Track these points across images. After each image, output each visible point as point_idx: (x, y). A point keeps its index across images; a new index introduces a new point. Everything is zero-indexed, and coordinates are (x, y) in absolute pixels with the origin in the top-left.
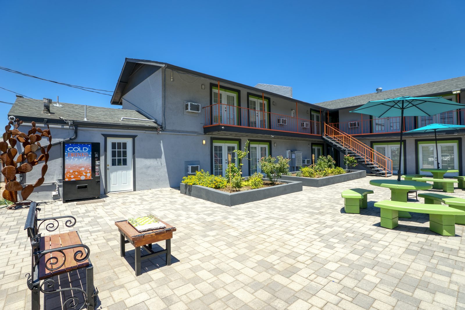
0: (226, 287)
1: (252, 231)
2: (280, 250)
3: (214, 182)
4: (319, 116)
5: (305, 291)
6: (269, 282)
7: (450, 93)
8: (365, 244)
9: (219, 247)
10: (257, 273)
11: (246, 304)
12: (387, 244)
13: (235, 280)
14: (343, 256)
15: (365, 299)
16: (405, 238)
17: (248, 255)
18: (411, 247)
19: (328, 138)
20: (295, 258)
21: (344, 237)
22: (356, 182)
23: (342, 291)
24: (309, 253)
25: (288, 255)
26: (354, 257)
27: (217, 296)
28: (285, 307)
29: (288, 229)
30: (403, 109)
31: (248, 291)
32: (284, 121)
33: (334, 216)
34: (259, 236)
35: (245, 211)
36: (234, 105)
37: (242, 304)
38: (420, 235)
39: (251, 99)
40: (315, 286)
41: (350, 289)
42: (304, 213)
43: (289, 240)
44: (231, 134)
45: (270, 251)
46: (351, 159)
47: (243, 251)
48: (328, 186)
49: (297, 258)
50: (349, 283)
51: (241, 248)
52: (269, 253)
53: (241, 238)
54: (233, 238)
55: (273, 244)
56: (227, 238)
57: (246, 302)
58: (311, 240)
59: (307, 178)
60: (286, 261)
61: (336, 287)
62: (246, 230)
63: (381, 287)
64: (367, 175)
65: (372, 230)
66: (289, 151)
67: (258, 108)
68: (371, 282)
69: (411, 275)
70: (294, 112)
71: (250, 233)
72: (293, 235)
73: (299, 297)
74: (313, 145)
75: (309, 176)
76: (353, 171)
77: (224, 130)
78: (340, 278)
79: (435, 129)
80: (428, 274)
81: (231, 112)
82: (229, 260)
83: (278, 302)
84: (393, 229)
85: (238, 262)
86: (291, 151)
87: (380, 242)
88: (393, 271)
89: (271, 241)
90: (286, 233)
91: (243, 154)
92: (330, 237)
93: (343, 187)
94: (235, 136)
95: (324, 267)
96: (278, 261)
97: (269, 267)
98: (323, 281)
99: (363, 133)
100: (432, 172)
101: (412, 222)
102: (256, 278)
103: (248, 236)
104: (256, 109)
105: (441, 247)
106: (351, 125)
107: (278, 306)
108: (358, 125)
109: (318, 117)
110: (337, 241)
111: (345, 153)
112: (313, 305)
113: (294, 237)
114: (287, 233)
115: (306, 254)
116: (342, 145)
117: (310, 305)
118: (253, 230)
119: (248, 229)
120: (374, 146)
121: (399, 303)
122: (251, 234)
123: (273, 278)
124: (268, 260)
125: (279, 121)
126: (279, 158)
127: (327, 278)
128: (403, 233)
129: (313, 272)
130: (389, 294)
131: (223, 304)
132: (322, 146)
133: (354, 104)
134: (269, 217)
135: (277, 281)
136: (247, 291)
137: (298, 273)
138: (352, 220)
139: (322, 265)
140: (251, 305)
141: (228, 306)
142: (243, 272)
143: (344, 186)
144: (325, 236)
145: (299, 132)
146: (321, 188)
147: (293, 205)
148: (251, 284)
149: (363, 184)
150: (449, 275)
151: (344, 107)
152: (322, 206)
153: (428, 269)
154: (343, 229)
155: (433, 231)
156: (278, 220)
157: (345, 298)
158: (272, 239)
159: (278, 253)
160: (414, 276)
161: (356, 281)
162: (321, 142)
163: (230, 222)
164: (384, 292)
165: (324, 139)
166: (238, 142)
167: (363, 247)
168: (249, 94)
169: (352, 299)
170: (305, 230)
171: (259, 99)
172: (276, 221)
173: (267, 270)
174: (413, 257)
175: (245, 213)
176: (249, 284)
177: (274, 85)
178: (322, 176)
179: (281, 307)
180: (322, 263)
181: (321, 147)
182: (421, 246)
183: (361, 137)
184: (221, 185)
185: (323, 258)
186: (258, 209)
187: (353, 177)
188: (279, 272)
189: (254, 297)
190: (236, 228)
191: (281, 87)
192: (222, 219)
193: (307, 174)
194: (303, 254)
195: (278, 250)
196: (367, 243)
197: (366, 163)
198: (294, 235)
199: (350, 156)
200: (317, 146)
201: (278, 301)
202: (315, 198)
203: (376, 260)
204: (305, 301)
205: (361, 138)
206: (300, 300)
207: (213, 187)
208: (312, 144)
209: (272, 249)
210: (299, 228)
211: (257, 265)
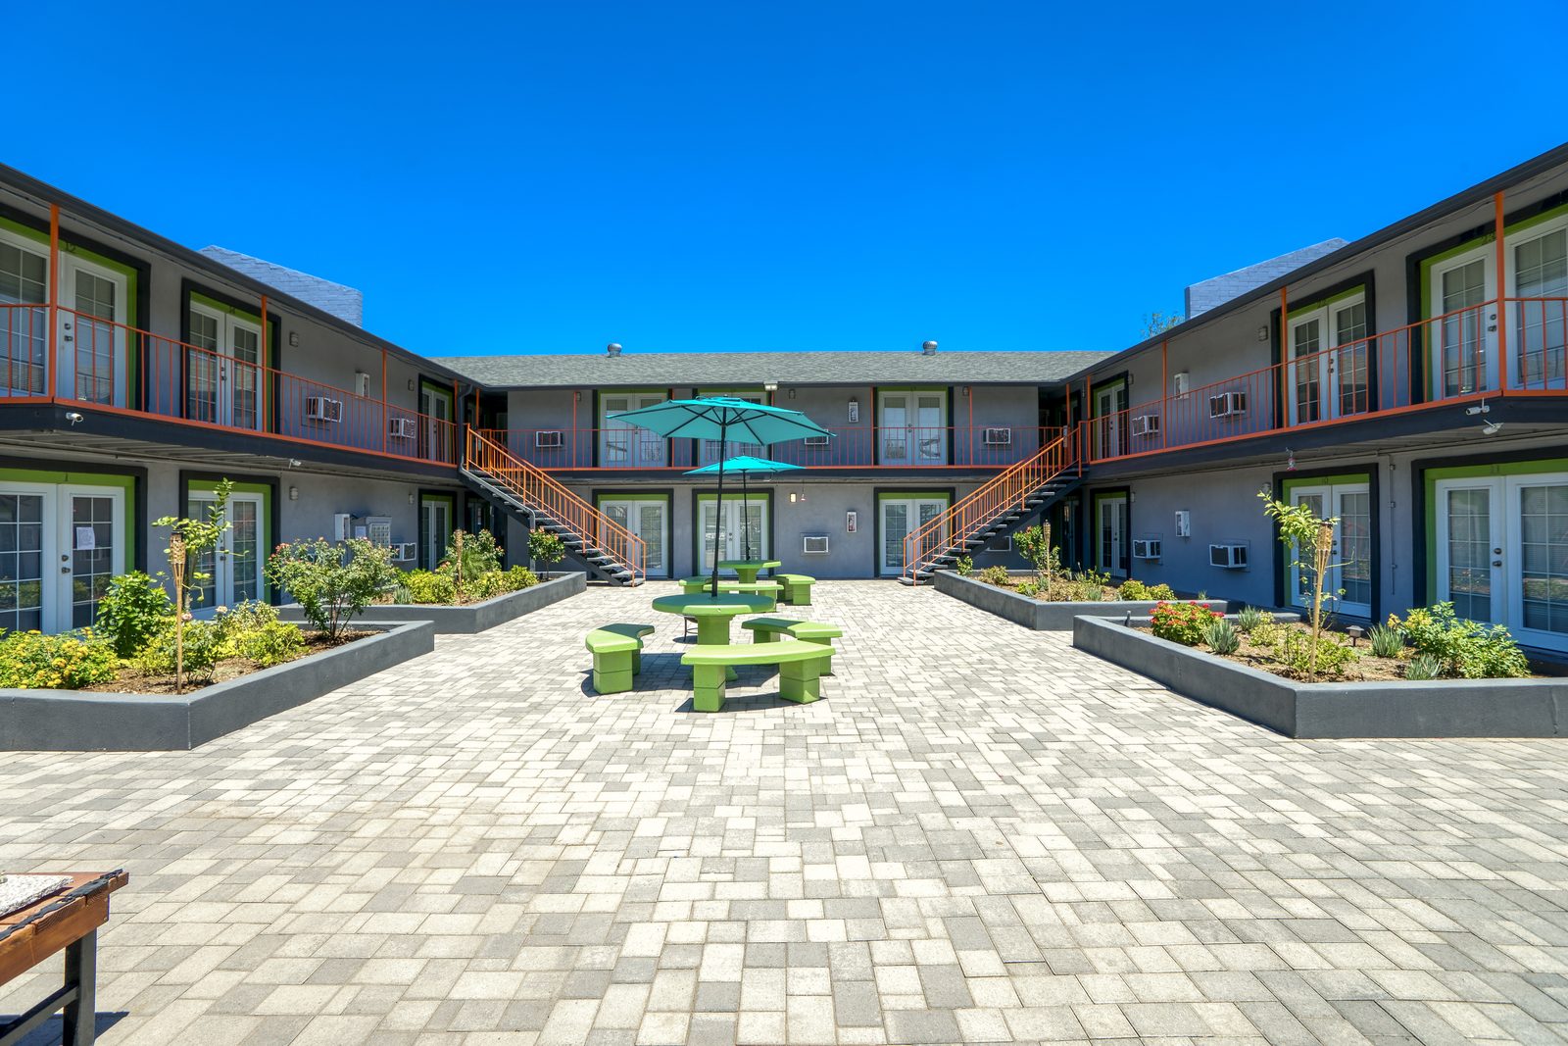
0: (412, 992)
1: (360, 810)
2: (494, 833)
3: (55, 662)
4: (443, 402)
5: (632, 902)
6: (530, 921)
7: (760, 386)
8: (687, 759)
9: (270, 899)
10: (478, 917)
11: (512, 1001)
12: (726, 746)
13: (424, 961)
14: (659, 797)
15: (752, 864)
16: (750, 723)
17: (406, 881)
18: (768, 740)
19: (480, 476)
20: (553, 840)
21: (633, 754)
22: (569, 605)
23: (706, 869)
24: (578, 817)
25: (528, 840)
26: (681, 793)
27: (403, 1028)
28: (614, 956)
29: (472, 771)
30: (724, 424)
31: (489, 968)
32: (332, 410)
33: (576, 709)
34: (397, 815)
35: (272, 752)
36: (112, 319)
37: (502, 1007)
38: (770, 712)
39: (199, 307)
40: (647, 883)
41: (717, 860)
42: (492, 716)
43: (502, 801)
44: (98, 446)
45: (470, 848)
46: (550, 539)
47: (380, 878)
48: (503, 627)
49: (558, 839)
50: (708, 847)
51: (363, 870)
52: (470, 852)
53: (333, 841)
54: (305, 849)
55: (461, 827)
56: (281, 861)
57: (510, 993)
58: (562, 783)
59: (426, 606)
60: (536, 856)
61: (691, 867)
62: (332, 814)
63: (764, 832)
64: (589, 585)
65: (682, 723)
66: (344, 516)
67: (226, 346)
68: (744, 830)
69: (794, 793)
70: (366, 379)
71: (357, 816)
72: (502, 785)
73: (627, 920)
74: (424, 496)
75: (434, 598)
76: (558, 576)
77: (77, 427)
78: (686, 846)
79: (744, 470)
80: (816, 780)
81: (102, 351)
82: (349, 920)
83: (589, 954)
84: (719, 711)
85: (389, 915)
86: (354, 517)
87: (711, 745)
88: (764, 795)
89: (450, 819)
90: (476, 785)
91: (202, 533)
92: (602, 763)
93: (547, 626)
94: (117, 455)
95: (636, 835)
96: (515, 864)
97: (500, 889)
98: (657, 865)
99: (576, 467)
100: (737, 570)
101: (743, 689)
102: (483, 928)
103: (356, 828)
104: (220, 350)
105: (812, 726)
106: (544, 439)
107: (597, 961)
108: (562, 443)
109: (440, 404)
110: (623, 768)
111: (529, 522)
112: (669, 923)
113: (507, 790)
114: (481, 784)
115: (571, 821)
116: (520, 500)
117: (665, 925)
118: (357, 804)
119: (338, 808)
120: (602, 502)
121: (804, 847)
122: (362, 821)
123: (532, 908)
124: (483, 872)
125: (312, 405)
126: (358, 547)
127: (659, 855)
128: (740, 714)
129: (621, 854)
130: (782, 838)
131: (444, 1036)
132: (451, 498)
133: (553, 379)
134: (385, 751)
135: (550, 910)
136: (486, 970)
137: (587, 870)
138: (624, 710)
139: (630, 834)
140: (527, 994)
141: (467, 1032)
142: (429, 931)
143: (546, 623)
144: (587, 763)
145: (388, 452)
146: (488, 636)
147: (435, 699)
148: (486, 949)
149: (590, 610)
150: (843, 770)
151: (528, 384)
152: (526, 686)
153: (811, 772)
154: (622, 737)
155: (785, 698)
156: (423, 753)
157: (719, 879)
158: (447, 814)
159: (495, 843)
160: (799, 793)
161: (718, 839)
162: (448, 485)
163: (239, 803)
164: (774, 838)
165: (463, 477)
166: (129, 480)
167: (686, 766)
168: (188, 288)
169: (731, 875)
170: (526, 762)
171: (232, 312)
172: (419, 758)
173: (499, 898)
174: (781, 758)
175: (283, 759)
176: (477, 952)
177: (288, 270)
178: (477, 595)
179: (604, 959)
180: (626, 828)
181: (447, 503)
182: (781, 732)
183: (569, 477)
184: (94, 672)
185: (620, 815)
186: (320, 736)
187: (557, 594)
188: (537, 890)
189: (522, 974)
190: (286, 815)
191: (319, 282)
192: (193, 804)
193: (427, 594)
194: (566, 824)
195: (492, 836)
196: (689, 753)
197: (585, 550)
198: (505, 783)
199: (548, 531)
200: (436, 500)
201: (586, 952)
202: (491, 668)
203: (726, 784)
204: (647, 921)
205: (571, 479)
206: (634, 926)
207: (50, 683)
208: (422, 493)
209: (471, 841)
210: (504, 762)
211: (459, 897)
